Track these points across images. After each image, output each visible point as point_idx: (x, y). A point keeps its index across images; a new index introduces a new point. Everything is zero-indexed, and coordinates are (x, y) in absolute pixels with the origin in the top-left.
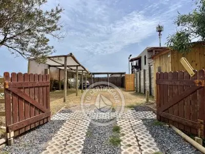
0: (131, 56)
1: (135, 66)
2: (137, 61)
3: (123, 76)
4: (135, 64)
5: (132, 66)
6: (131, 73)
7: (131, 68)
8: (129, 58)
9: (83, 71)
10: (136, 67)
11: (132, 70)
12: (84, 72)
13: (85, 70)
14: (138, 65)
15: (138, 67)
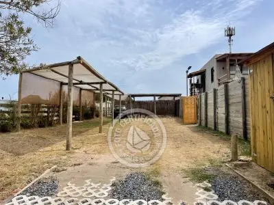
0: (190, 68)
1: (195, 84)
2: (199, 76)
3: (177, 99)
4: (196, 82)
5: (192, 85)
6: (189, 94)
7: (189, 87)
8: (187, 72)
9: (113, 91)
10: (197, 85)
11: (191, 89)
12: (116, 93)
13: (117, 90)
14: (200, 82)
15: (201, 86)
